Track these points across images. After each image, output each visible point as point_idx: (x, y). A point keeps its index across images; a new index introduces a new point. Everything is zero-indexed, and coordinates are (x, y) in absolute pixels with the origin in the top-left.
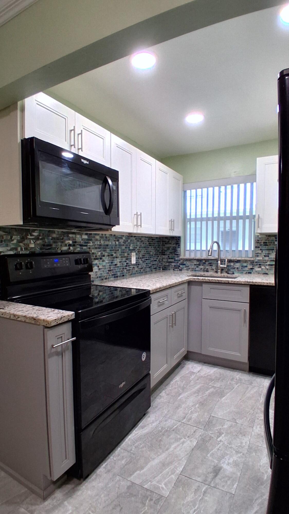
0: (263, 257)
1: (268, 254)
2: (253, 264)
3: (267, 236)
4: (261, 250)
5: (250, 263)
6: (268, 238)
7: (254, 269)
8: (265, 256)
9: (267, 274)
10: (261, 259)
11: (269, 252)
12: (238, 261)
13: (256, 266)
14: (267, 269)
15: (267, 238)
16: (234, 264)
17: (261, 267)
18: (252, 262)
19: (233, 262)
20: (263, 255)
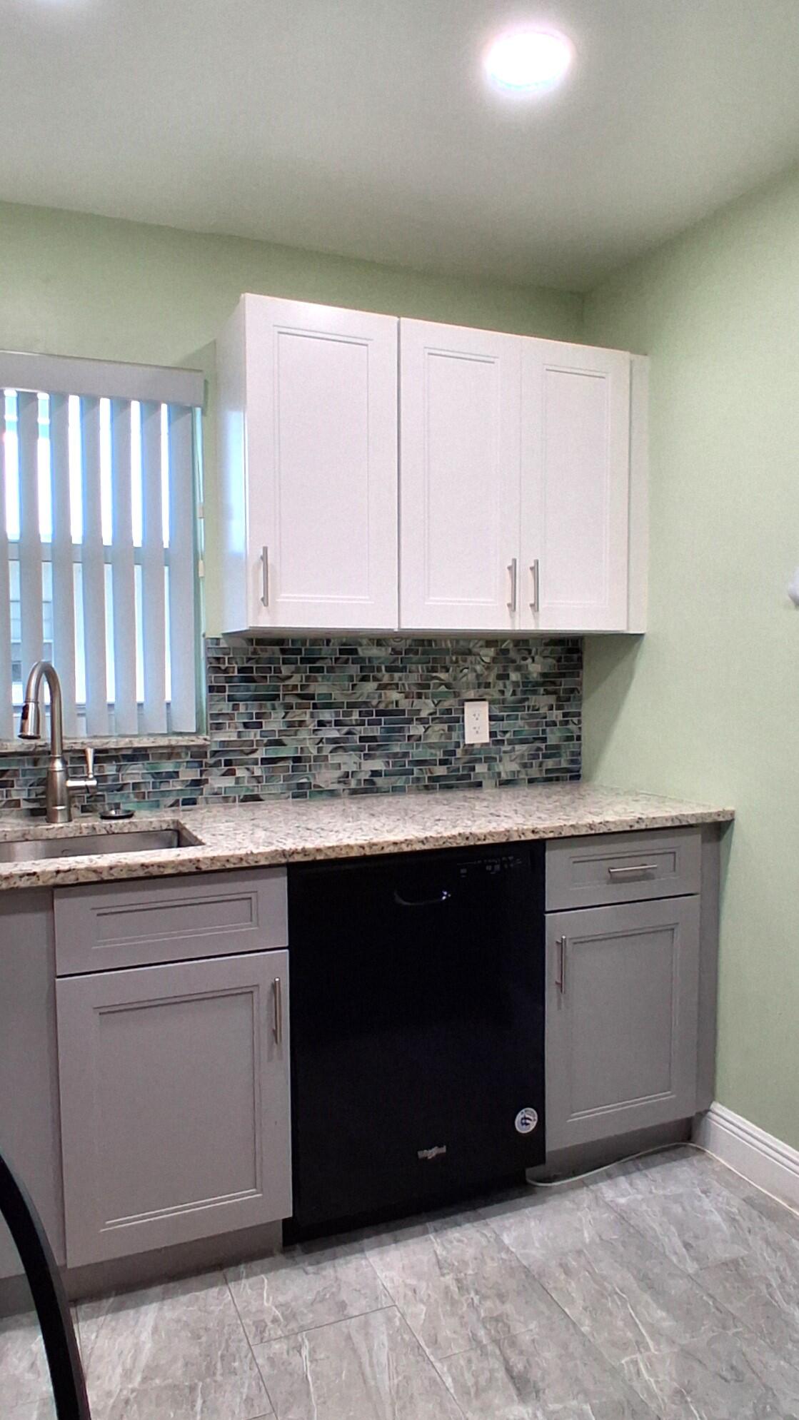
0: (241, 729)
1: (259, 715)
2: (204, 760)
3: (250, 641)
4: (231, 699)
5: (189, 759)
6: (255, 652)
7: (206, 781)
8: (246, 725)
9: (256, 798)
10: (234, 738)
11: (261, 707)
12: (138, 755)
13: (215, 769)
14: (258, 779)
15: (251, 649)
16: (118, 770)
17: (232, 773)
18: (198, 755)
19: (116, 758)
20: (239, 720)
